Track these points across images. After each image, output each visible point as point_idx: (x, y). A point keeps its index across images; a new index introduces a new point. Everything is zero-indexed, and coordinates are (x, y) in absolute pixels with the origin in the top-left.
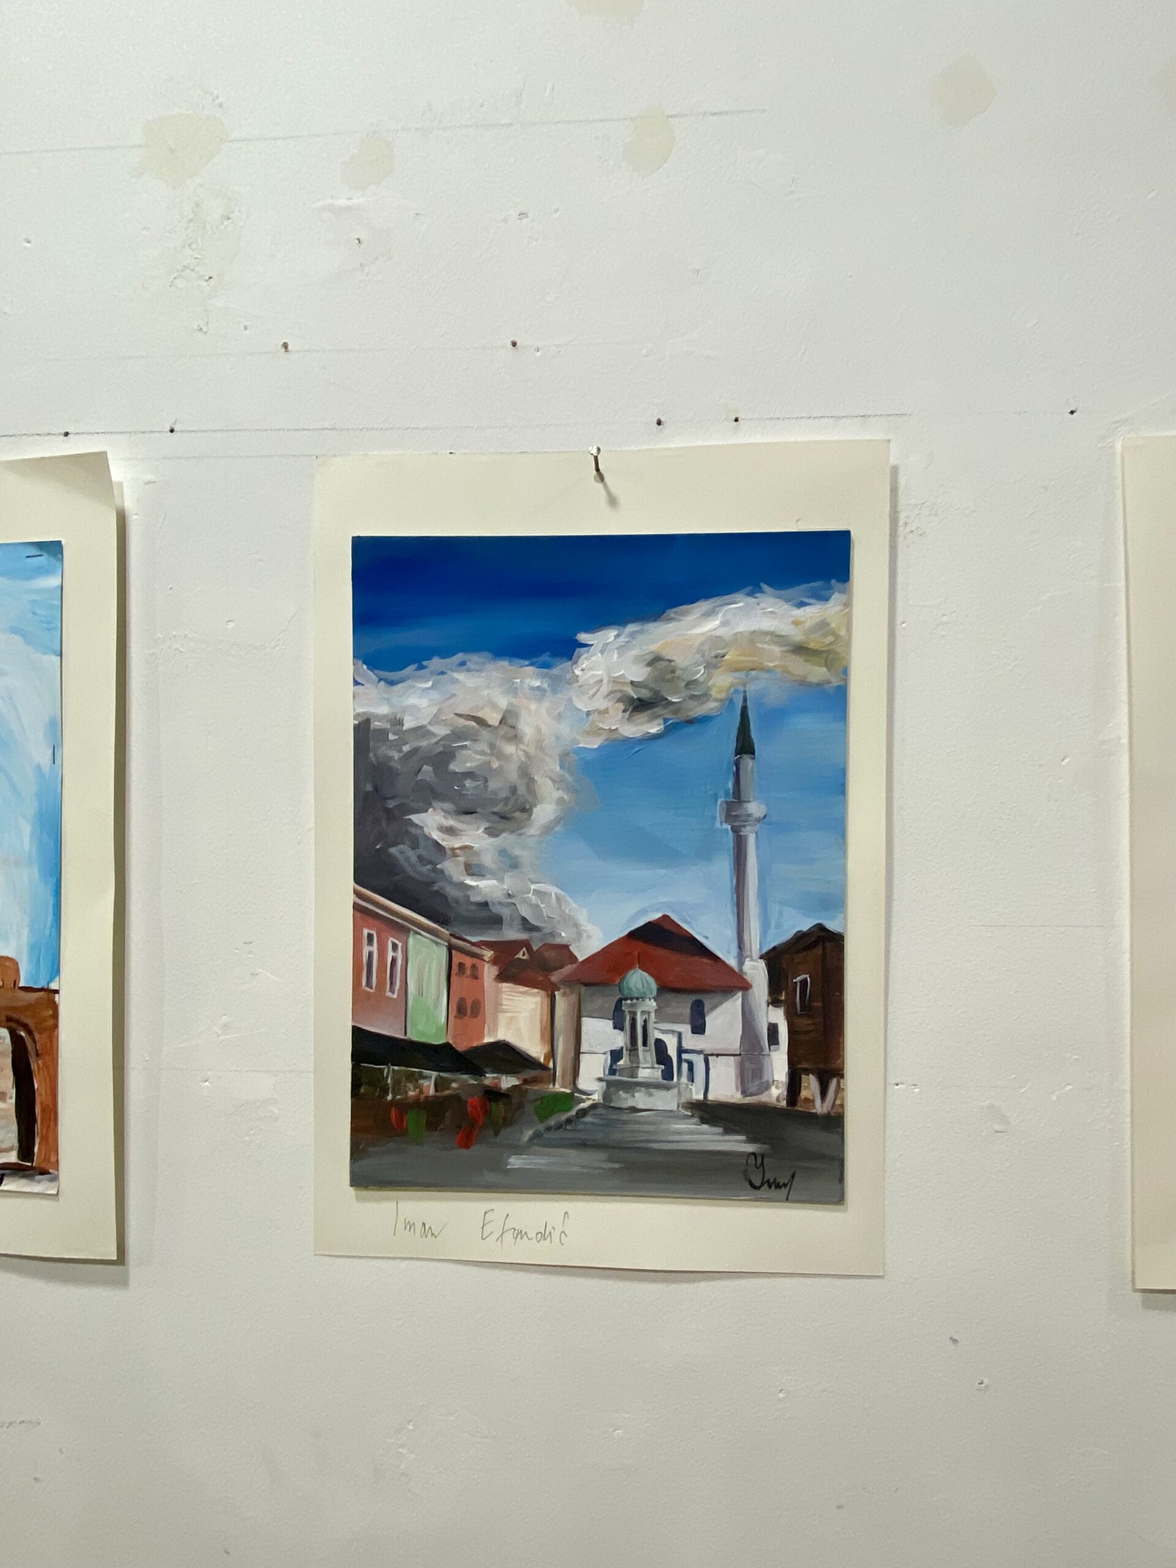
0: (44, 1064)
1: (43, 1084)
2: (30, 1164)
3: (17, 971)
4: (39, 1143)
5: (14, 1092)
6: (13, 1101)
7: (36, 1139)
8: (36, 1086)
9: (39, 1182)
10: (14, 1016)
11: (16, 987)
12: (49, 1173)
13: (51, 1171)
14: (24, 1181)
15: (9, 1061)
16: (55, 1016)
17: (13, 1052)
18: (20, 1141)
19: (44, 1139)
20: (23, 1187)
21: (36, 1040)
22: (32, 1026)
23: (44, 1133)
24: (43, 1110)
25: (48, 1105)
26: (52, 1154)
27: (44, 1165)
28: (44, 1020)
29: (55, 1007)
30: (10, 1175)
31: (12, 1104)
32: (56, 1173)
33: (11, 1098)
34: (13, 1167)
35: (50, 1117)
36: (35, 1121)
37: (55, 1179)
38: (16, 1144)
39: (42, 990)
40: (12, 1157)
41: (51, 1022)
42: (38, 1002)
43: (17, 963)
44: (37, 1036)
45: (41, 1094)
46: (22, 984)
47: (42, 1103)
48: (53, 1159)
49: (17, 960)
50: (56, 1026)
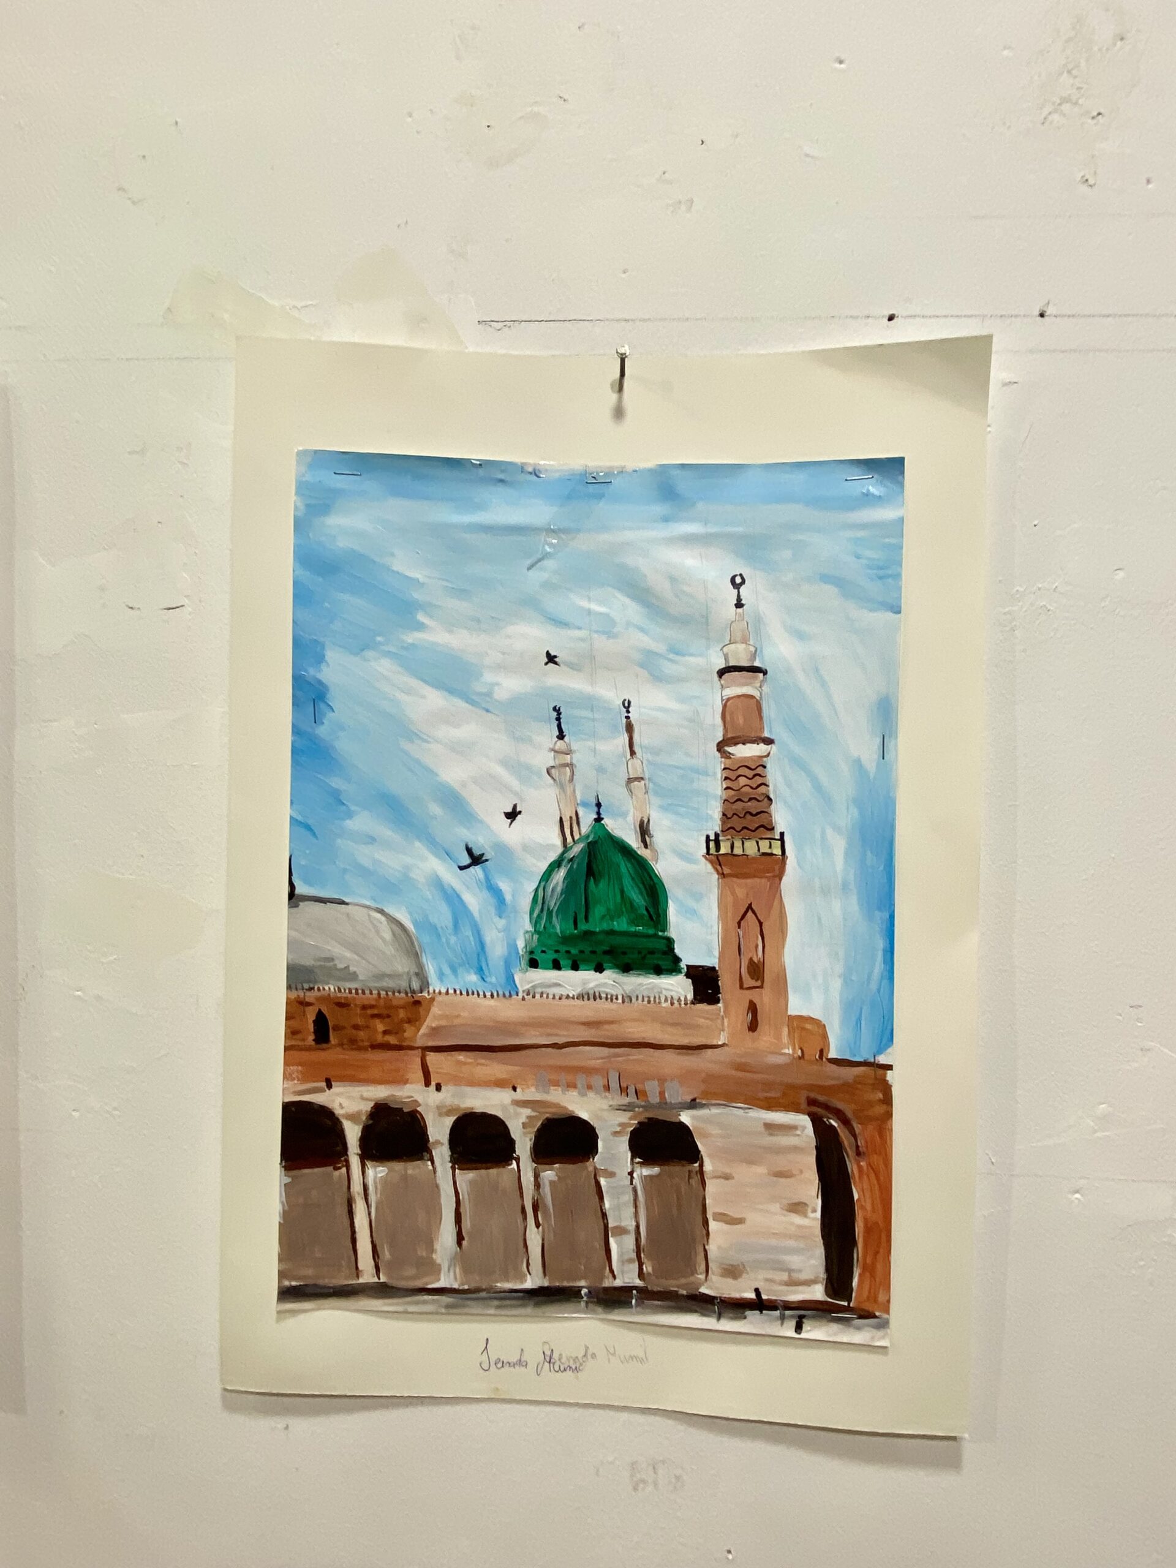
0: (869, 1165)
1: (868, 1195)
2: (846, 1304)
3: (825, 1037)
4: (860, 1275)
5: (819, 1202)
6: (818, 1214)
7: (855, 1269)
8: (856, 1196)
9: (859, 1328)
10: (821, 1098)
11: (824, 1059)
12: (875, 1317)
13: (877, 1314)
14: (835, 1327)
15: (811, 1160)
16: (887, 1099)
17: (817, 1148)
18: (828, 1269)
19: (869, 1270)
20: (835, 1334)
21: (857, 1133)
22: (849, 1114)
23: (869, 1261)
24: (868, 1230)
25: (877, 1223)
26: (881, 1291)
27: (868, 1306)
28: (871, 1104)
29: (887, 1090)
30: (813, 1317)
31: (817, 1219)
32: (887, 1316)
33: (814, 1211)
34: (820, 1306)
35: (880, 1237)
36: (854, 1243)
37: (884, 1325)
38: (822, 1275)
39: (865, 1064)
40: (818, 1293)
41: (880, 1109)
42: (858, 1081)
43: (824, 1026)
44: (857, 1128)
45: (863, 1208)
46: (832, 1054)
47: (866, 1220)
48: (881, 1298)
49: (824, 1022)
50: (889, 1115)
